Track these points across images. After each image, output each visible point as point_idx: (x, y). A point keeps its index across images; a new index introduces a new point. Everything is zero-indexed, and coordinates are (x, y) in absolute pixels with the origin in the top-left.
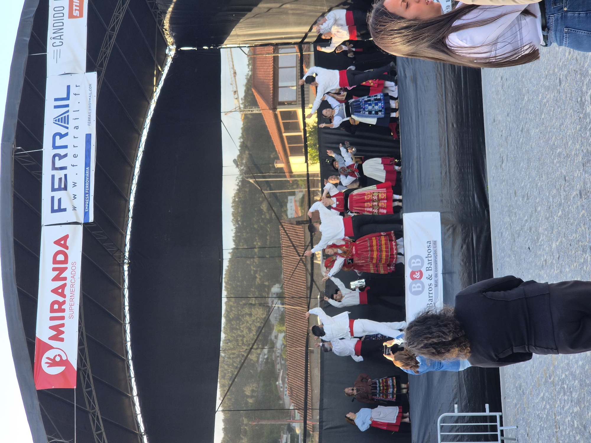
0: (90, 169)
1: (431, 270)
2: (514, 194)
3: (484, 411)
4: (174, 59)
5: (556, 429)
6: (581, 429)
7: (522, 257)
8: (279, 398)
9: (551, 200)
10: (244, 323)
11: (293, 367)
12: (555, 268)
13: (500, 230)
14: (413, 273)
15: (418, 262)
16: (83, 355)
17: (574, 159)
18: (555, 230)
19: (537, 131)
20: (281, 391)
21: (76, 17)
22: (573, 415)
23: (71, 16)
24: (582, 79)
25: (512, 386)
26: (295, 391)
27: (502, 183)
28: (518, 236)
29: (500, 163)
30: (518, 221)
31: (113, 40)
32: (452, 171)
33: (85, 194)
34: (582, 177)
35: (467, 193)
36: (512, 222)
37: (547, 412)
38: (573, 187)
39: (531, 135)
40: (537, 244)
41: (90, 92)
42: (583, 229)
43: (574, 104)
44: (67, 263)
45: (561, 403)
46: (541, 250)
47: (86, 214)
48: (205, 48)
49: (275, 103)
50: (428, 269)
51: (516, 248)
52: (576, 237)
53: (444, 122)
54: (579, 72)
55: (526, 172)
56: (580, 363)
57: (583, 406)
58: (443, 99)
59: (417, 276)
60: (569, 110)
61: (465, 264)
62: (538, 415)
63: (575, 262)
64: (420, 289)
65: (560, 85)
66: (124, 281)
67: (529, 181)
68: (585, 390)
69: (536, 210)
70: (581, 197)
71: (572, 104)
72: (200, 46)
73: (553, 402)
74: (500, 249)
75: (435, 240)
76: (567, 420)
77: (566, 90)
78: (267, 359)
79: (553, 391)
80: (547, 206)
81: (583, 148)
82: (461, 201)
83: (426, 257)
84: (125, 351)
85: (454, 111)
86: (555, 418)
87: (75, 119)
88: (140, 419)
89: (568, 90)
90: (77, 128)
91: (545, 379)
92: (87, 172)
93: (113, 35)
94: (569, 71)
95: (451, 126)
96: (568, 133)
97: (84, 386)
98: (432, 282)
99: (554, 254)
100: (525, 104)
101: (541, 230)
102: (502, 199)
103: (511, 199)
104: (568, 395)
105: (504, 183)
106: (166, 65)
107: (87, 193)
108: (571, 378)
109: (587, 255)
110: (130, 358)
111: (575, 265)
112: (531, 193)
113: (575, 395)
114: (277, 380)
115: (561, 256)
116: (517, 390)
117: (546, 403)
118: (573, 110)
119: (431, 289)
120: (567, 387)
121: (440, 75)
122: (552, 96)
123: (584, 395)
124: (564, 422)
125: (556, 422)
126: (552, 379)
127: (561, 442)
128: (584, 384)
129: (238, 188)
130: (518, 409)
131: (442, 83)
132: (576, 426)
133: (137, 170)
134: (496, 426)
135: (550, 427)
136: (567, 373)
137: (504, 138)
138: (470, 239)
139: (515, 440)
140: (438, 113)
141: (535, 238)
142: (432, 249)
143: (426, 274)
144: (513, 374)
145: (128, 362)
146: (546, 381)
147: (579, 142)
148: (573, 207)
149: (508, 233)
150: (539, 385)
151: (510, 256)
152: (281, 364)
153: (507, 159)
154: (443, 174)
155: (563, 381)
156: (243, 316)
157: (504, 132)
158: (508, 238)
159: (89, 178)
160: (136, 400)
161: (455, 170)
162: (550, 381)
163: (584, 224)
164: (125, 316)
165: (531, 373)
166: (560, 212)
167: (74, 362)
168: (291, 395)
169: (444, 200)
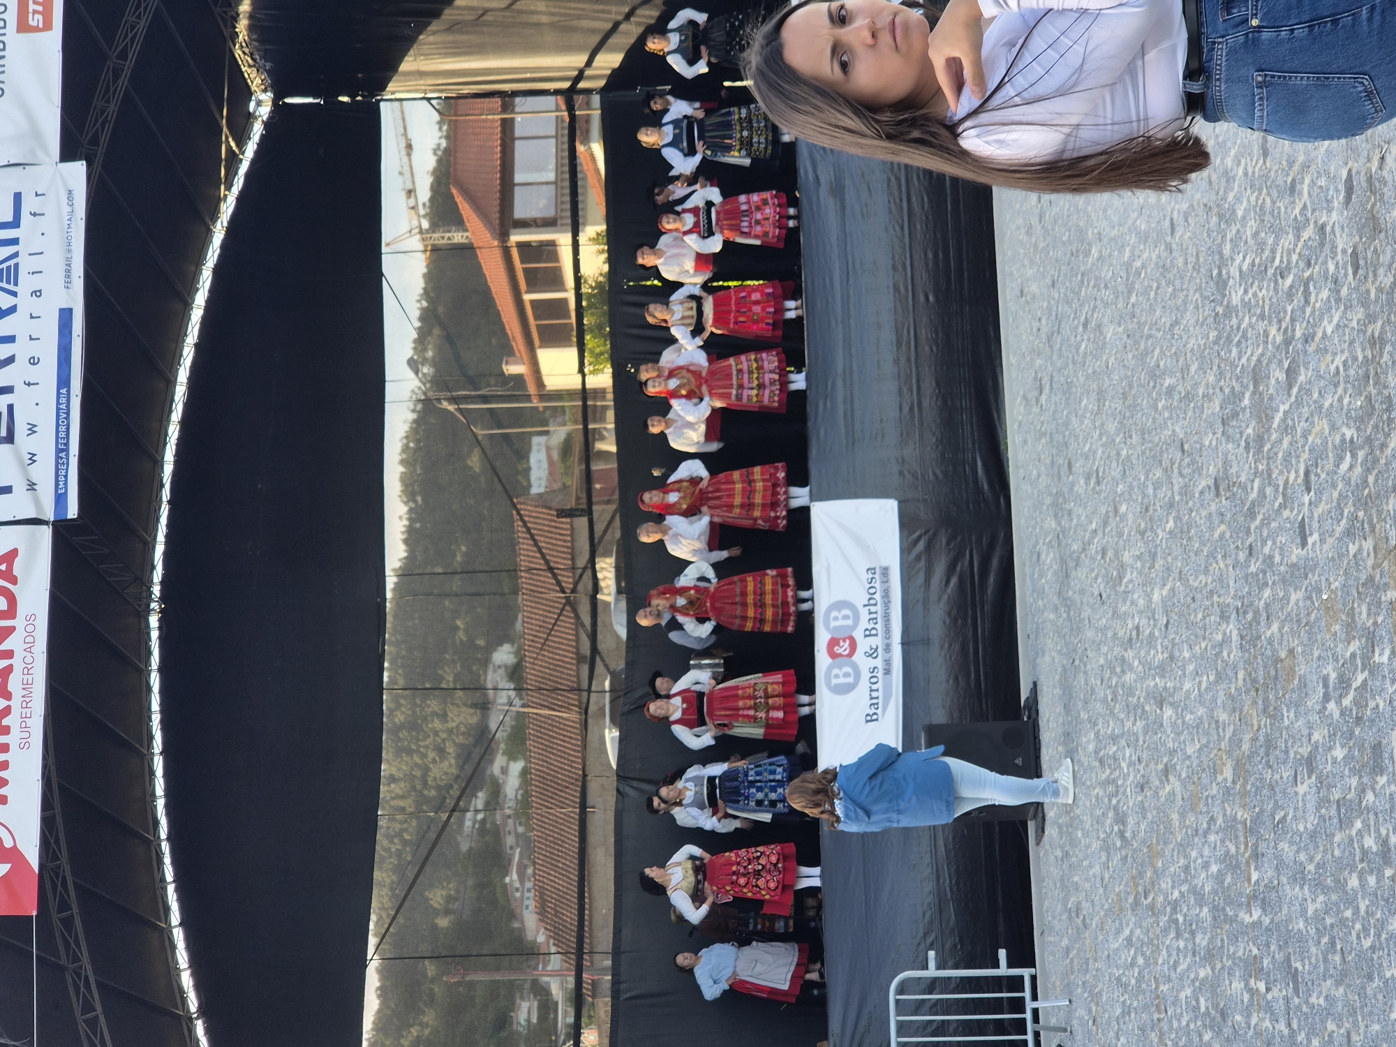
0: (69, 391)
1: (876, 635)
2: (1066, 465)
3: (997, 966)
4: (267, 125)
5: (1159, 1013)
6: (1214, 1018)
7: (1085, 615)
8: (512, 915)
9: (1150, 491)
10: (429, 736)
11: (546, 845)
12: (1159, 647)
13: (1035, 547)
14: (833, 643)
15: (846, 617)
16: (51, 835)
17: (1203, 405)
18: (1160, 563)
19: (1121, 329)
20: (515, 899)
21: (36, 29)
22: (1197, 984)
23: (23, 27)
24: (1223, 226)
25: (1059, 906)
26: (551, 902)
27: (1040, 439)
28: (1077, 565)
29: (1036, 393)
30: (1075, 532)
31: (124, 81)
32: (926, 403)
33: (58, 451)
34: (1220, 449)
35: (960, 455)
36: (1063, 532)
37: (1139, 973)
38: (1200, 469)
39: (1105, 338)
40: (1118, 589)
41: (69, 209)
42: (1222, 566)
43: (1204, 280)
44: (13, 617)
45: (1169, 955)
46: (1128, 603)
47: (60, 499)
48: (345, 99)
49: (505, 222)
50: (869, 634)
51: (1070, 592)
52: (1206, 583)
53: (907, 290)
54: (1215, 210)
55: (1094, 421)
56: (1214, 868)
57: (1219, 966)
58: (903, 235)
59: (844, 648)
60: (1192, 292)
61: (955, 621)
62: (1118, 979)
63: (1204, 638)
64: (851, 680)
65: (1172, 233)
66: (150, 653)
67: (1100, 443)
68: (1224, 931)
69: (1116, 511)
70: (1218, 494)
71: (1198, 281)
72: (330, 95)
73: (1153, 952)
74: (1034, 591)
75: (885, 564)
76: (1182, 995)
77: (1184, 246)
78: (483, 821)
79: (1152, 926)
80: (1142, 504)
81: (1222, 383)
82: (946, 474)
83: (865, 606)
84: (151, 821)
85: (931, 265)
86: (1157, 988)
87: (33, 273)
88: (187, 980)
89: (1190, 246)
90: (37, 293)
91: (1135, 897)
92: (63, 400)
93: (123, 70)
94: (1192, 206)
95: (922, 298)
96: (1190, 346)
97: (53, 906)
98: (879, 663)
99: (1157, 617)
100: (1093, 264)
101: (1126, 557)
102: (1039, 476)
103: (1059, 478)
104: (1186, 939)
105: (1043, 440)
106: (250, 138)
107: (62, 450)
108: (1192, 900)
109: (1231, 626)
110: (163, 835)
111: (1203, 645)
112: (1104, 471)
113: (1202, 940)
114: (506, 871)
115: (1172, 622)
116: (1070, 918)
117: (1135, 953)
118: (1201, 295)
119: (874, 680)
120: (1185, 920)
121: (898, 179)
122: (1154, 256)
123: (1222, 940)
124: (1177, 998)
125: (1158, 997)
126: (1150, 899)
127: (1169, 1043)
128: (1222, 917)
129: (415, 416)
130: (1072, 960)
131: (901, 200)
132: (1203, 1009)
133: (180, 391)
134: (1023, 999)
135: (1146, 1007)
136: (1184, 888)
137: (1044, 337)
138: (966, 563)
139: (1065, 1030)
140: (894, 267)
141: (1115, 574)
142: (877, 585)
143: (863, 645)
144: (1062, 880)
145: (160, 845)
146: (1136, 903)
147: (1215, 368)
148: (1200, 515)
149: (1052, 555)
150: (1121, 910)
151: (1057, 609)
152: (517, 835)
153: (1051, 385)
154: (906, 409)
155: (1175, 906)
156: (425, 719)
157: (1044, 321)
158: (1052, 567)
159: (68, 413)
160: (179, 935)
161: (933, 403)
162: (1145, 902)
163: (1224, 557)
164: (151, 737)
165: (1102, 880)
166: (1171, 524)
167: (32, 854)
168: (542, 912)
169: (906, 473)
